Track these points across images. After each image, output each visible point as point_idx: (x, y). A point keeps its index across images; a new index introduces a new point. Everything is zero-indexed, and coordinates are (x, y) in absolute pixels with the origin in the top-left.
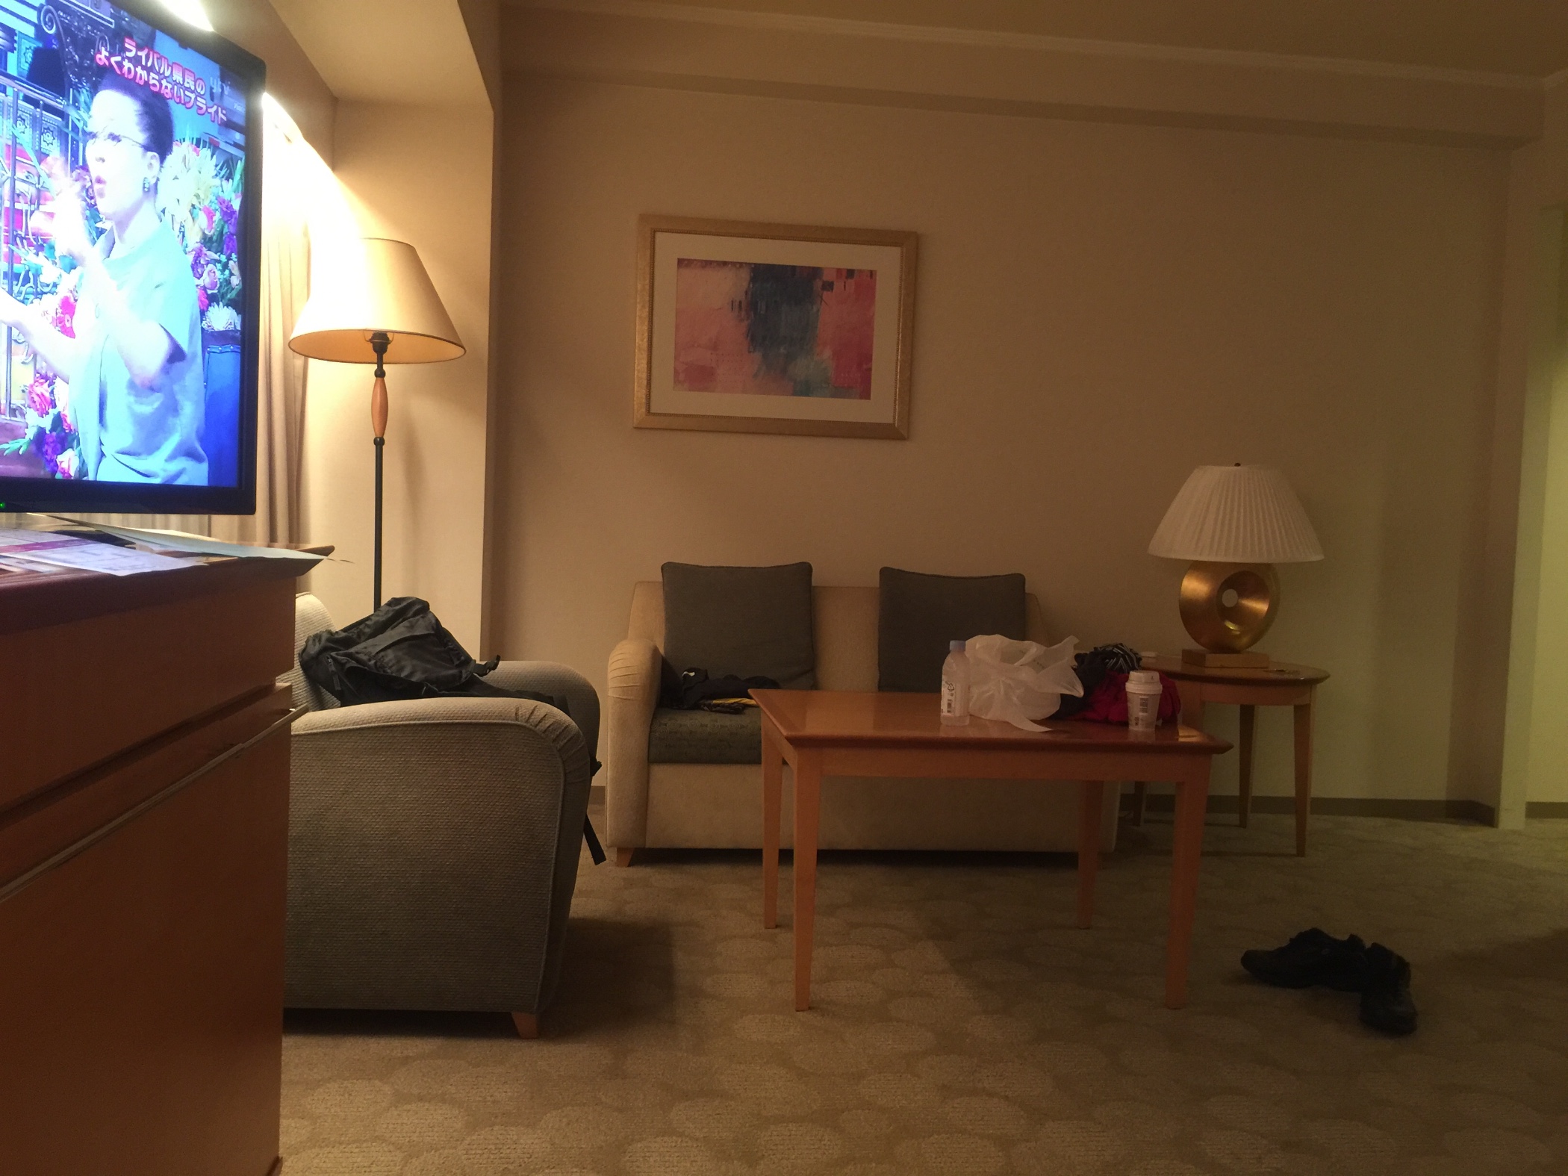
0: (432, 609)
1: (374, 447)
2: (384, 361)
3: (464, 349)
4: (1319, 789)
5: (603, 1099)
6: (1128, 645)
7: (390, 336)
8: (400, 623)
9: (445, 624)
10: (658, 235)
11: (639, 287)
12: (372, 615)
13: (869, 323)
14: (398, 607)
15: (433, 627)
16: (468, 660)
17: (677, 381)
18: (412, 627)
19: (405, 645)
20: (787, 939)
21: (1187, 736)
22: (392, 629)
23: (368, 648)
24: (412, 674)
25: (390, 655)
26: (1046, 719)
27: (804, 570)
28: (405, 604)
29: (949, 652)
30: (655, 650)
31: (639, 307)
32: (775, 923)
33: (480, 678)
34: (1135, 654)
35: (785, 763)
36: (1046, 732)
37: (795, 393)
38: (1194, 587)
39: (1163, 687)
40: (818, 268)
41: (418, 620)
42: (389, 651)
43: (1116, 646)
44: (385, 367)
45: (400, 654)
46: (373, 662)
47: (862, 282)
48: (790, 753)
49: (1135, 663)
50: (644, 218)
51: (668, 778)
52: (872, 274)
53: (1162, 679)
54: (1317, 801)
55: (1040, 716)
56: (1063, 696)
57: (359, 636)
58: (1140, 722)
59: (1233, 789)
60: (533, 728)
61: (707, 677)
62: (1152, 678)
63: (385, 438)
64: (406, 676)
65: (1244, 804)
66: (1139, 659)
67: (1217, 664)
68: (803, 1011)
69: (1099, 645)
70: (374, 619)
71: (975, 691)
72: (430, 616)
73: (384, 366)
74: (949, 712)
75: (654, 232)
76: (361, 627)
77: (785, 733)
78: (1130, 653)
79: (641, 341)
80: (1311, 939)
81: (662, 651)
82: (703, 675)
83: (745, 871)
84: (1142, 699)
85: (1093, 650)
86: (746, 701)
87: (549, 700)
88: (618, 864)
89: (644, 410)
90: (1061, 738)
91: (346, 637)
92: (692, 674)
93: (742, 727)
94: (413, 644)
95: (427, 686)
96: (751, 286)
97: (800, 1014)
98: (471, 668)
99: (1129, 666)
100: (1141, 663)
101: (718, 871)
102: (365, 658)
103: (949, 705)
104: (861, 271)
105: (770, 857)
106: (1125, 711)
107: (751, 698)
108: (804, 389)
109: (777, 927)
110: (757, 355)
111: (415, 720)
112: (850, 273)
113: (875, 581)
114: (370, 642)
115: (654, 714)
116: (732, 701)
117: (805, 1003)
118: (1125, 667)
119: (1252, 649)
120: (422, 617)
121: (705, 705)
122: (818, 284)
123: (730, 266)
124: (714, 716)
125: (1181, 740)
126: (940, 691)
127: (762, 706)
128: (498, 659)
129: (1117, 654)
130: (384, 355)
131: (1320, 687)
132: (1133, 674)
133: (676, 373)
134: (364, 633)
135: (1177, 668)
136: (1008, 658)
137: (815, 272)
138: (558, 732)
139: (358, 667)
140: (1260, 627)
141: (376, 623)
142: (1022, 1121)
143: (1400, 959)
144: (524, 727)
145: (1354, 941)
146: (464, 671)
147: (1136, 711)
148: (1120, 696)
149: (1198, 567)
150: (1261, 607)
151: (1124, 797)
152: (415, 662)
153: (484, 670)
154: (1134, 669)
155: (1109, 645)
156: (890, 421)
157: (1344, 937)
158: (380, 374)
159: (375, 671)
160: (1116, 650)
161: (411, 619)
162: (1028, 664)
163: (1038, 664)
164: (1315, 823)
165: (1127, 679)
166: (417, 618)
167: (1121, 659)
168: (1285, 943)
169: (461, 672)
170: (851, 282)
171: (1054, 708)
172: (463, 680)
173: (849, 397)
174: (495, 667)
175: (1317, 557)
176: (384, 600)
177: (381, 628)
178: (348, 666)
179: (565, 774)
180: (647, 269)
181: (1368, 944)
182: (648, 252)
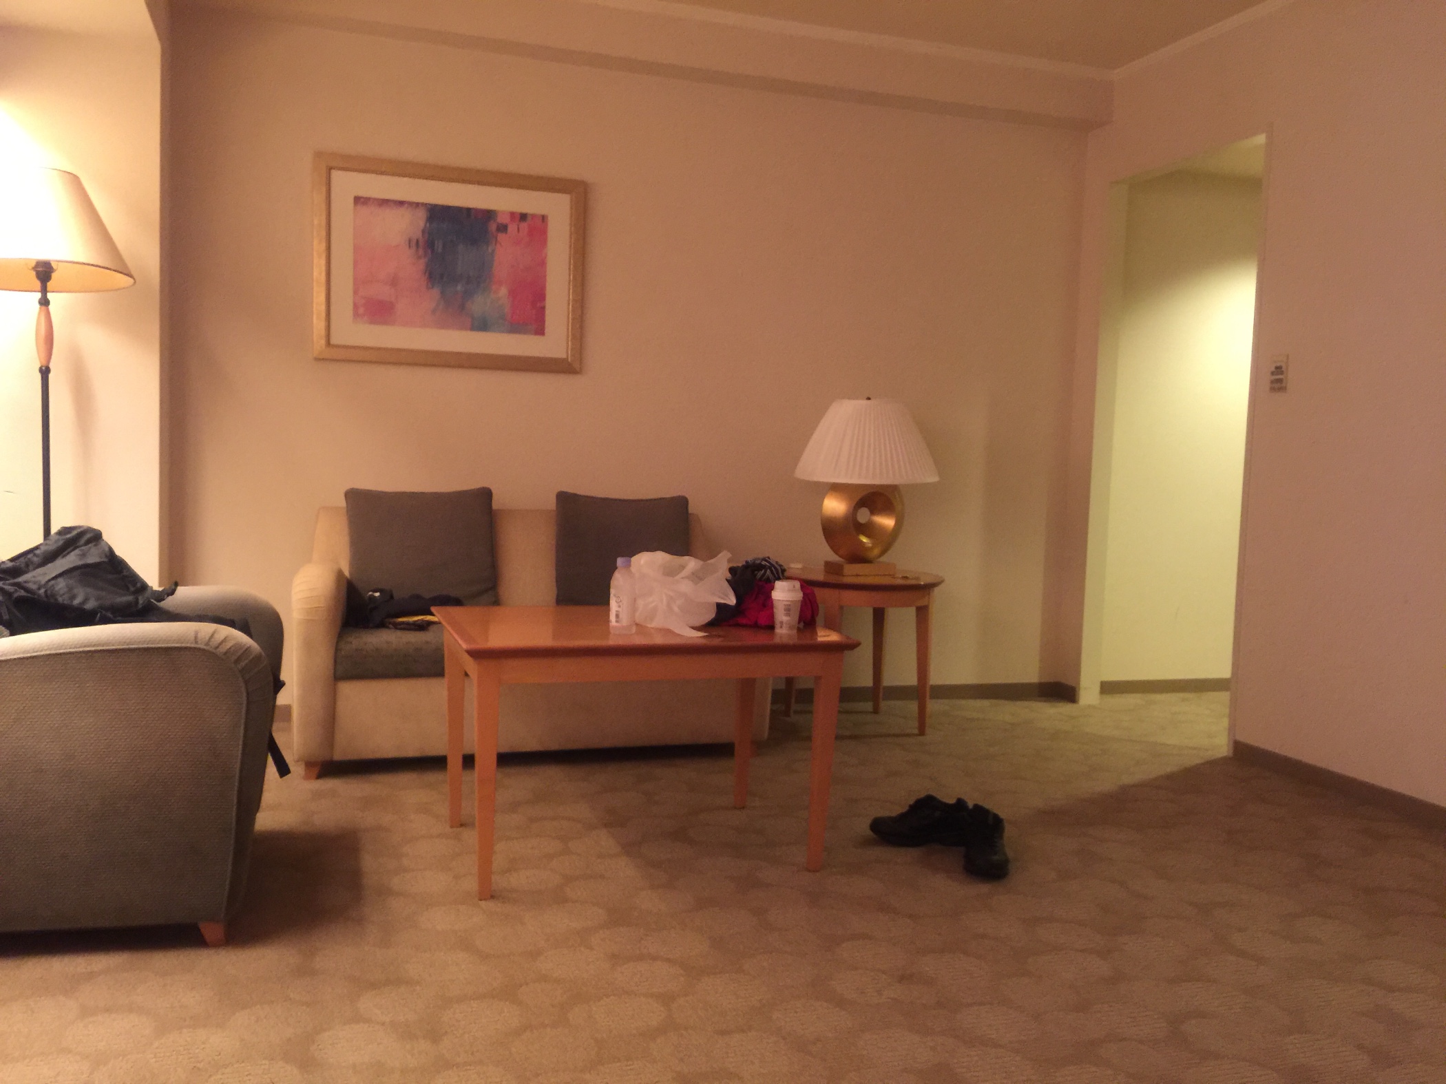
0: (105, 537)
1: (39, 376)
2: (48, 289)
3: (134, 279)
4: (937, 677)
5: (292, 995)
6: (775, 558)
7: (54, 265)
8: (71, 552)
9: (119, 552)
10: (335, 173)
11: (316, 222)
12: (41, 544)
13: (543, 263)
14: (68, 536)
15: (106, 556)
16: (144, 587)
17: (356, 314)
18: (83, 555)
19: (77, 573)
20: (471, 837)
21: (826, 636)
22: (63, 557)
23: (37, 578)
24: (86, 600)
25: (61, 585)
26: (703, 626)
27: (485, 495)
28: (75, 533)
29: (617, 568)
30: (340, 573)
31: (316, 242)
32: (460, 823)
33: (158, 604)
34: (780, 566)
35: (466, 675)
36: (701, 637)
37: (473, 328)
38: (835, 506)
39: (804, 594)
40: (491, 211)
41: (90, 548)
42: (60, 580)
43: (764, 559)
44: (49, 296)
45: (71, 582)
46: (42, 591)
47: (535, 227)
48: (471, 665)
49: (780, 573)
50: (319, 155)
51: (356, 695)
52: (544, 218)
53: (802, 587)
54: (934, 688)
55: (698, 624)
56: (719, 606)
57: (27, 565)
58: (785, 625)
59: (867, 681)
60: (214, 651)
61: (392, 597)
62: (794, 587)
63: (51, 366)
64: (80, 604)
65: (877, 693)
66: (783, 571)
67: (853, 573)
68: (485, 899)
69: (750, 559)
70: (43, 548)
71: (641, 603)
72: (102, 543)
73: (48, 294)
74: (617, 621)
75: (330, 169)
76: (30, 556)
77: (465, 646)
78: (776, 565)
79: (319, 273)
80: (926, 804)
81: (347, 573)
82: (388, 596)
83: (432, 777)
84: (785, 605)
85: (744, 563)
86: (429, 618)
87: (231, 624)
88: (307, 777)
89: (323, 342)
90: (716, 642)
91: (13, 566)
92: (377, 594)
93: (427, 642)
94: (85, 573)
95: (101, 612)
96: (428, 225)
97: (483, 903)
98: (147, 594)
99: (775, 576)
100: (786, 574)
101: (405, 778)
102: (33, 587)
103: (617, 616)
104: (534, 216)
105: (455, 763)
106: (771, 616)
107: (433, 615)
108: (482, 325)
109: (462, 825)
110: (436, 292)
111: (89, 646)
112: (523, 217)
113: (551, 503)
114: (40, 570)
115: (339, 634)
116: (416, 618)
117: (488, 893)
118: (771, 577)
119: (883, 559)
120: (95, 545)
121: (390, 623)
122: (493, 227)
123: (406, 205)
124: (399, 633)
125: (820, 639)
126: (608, 604)
127: (444, 623)
128: (176, 584)
129: (765, 566)
130: (48, 284)
131: (937, 591)
132: (778, 584)
133: (356, 306)
134: (32, 563)
135: (820, 576)
136: (670, 572)
137: (489, 215)
138: (241, 654)
139: (27, 597)
140: (888, 540)
141: (45, 552)
142: (682, 979)
143: (996, 817)
144: (204, 650)
145: (960, 803)
146: (140, 598)
147: (781, 616)
148: (768, 603)
149: (836, 488)
150: (888, 522)
151: (775, 692)
152: (89, 590)
153: (160, 596)
154: (779, 579)
155: (759, 559)
156: (564, 356)
157: (952, 801)
158: (44, 302)
159: (45, 599)
160: (764, 563)
161: (83, 548)
162: (687, 577)
163: (697, 577)
164: (933, 706)
165: (772, 588)
166: (90, 545)
167: (768, 570)
168: (905, 809)
169: (137, 599)
170: (524, 226)
171: (710, 615)
172: (140, 606)
173: (525, 332)
174: (172, 592)
175: (932, 478)
176: (54, 529)
177: (50, 557)
178: (16, 595)
179: (248, 694)
180: (323, 206)
181: (970, 805)
182: (324, 189)
